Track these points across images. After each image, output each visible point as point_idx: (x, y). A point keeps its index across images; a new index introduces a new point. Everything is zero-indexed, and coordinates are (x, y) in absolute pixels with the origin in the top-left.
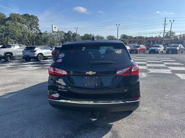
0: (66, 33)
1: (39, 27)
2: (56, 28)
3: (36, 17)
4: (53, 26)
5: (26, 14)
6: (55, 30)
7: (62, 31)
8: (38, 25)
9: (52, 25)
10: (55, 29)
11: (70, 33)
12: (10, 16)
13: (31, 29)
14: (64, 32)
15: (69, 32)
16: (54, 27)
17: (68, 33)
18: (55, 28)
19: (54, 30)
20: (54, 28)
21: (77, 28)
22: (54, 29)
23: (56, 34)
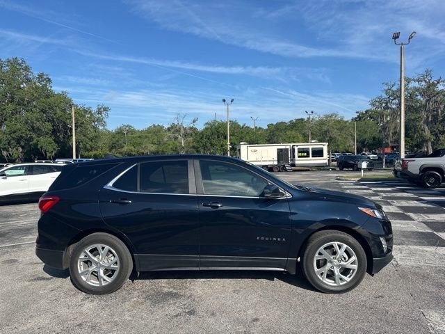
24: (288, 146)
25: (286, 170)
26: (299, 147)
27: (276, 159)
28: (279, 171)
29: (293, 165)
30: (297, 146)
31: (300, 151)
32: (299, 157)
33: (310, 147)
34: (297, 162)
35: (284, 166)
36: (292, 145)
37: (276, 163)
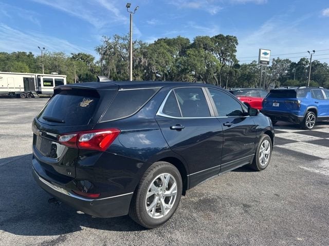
0: (295, 63)
1: (235, 56)
2: (268, 54)
3: (235, 37)
4: (262, 50)
5: (218, 36)
6: (265, 58)
7: (287, 60)
8: (236, 51)
9: (260, 49)
10: (265, 56)
11: (304, 63)
12: (195, 40)
13: (224, 59)
14: (290, 62)
15: (302, 60)
16: (263, 53)
17: (299, 63)
18: (265, 54)
19: (261, 59)
20: (262, 55)
21: (314, 51)
22: (263, 58)
23: (265, 65)
24: (34, 76)
25: (33, 97)
26: (44, 77)
27: (23, 86)
28: (26, 97)
29: (40, 92)
30: (42, 76)
31: (45, 81)
32: (44, 86)
33: (54, 78)
34: (42, 90)
35: (31, 93)
36: (37, 75)
37: (23, 90)
